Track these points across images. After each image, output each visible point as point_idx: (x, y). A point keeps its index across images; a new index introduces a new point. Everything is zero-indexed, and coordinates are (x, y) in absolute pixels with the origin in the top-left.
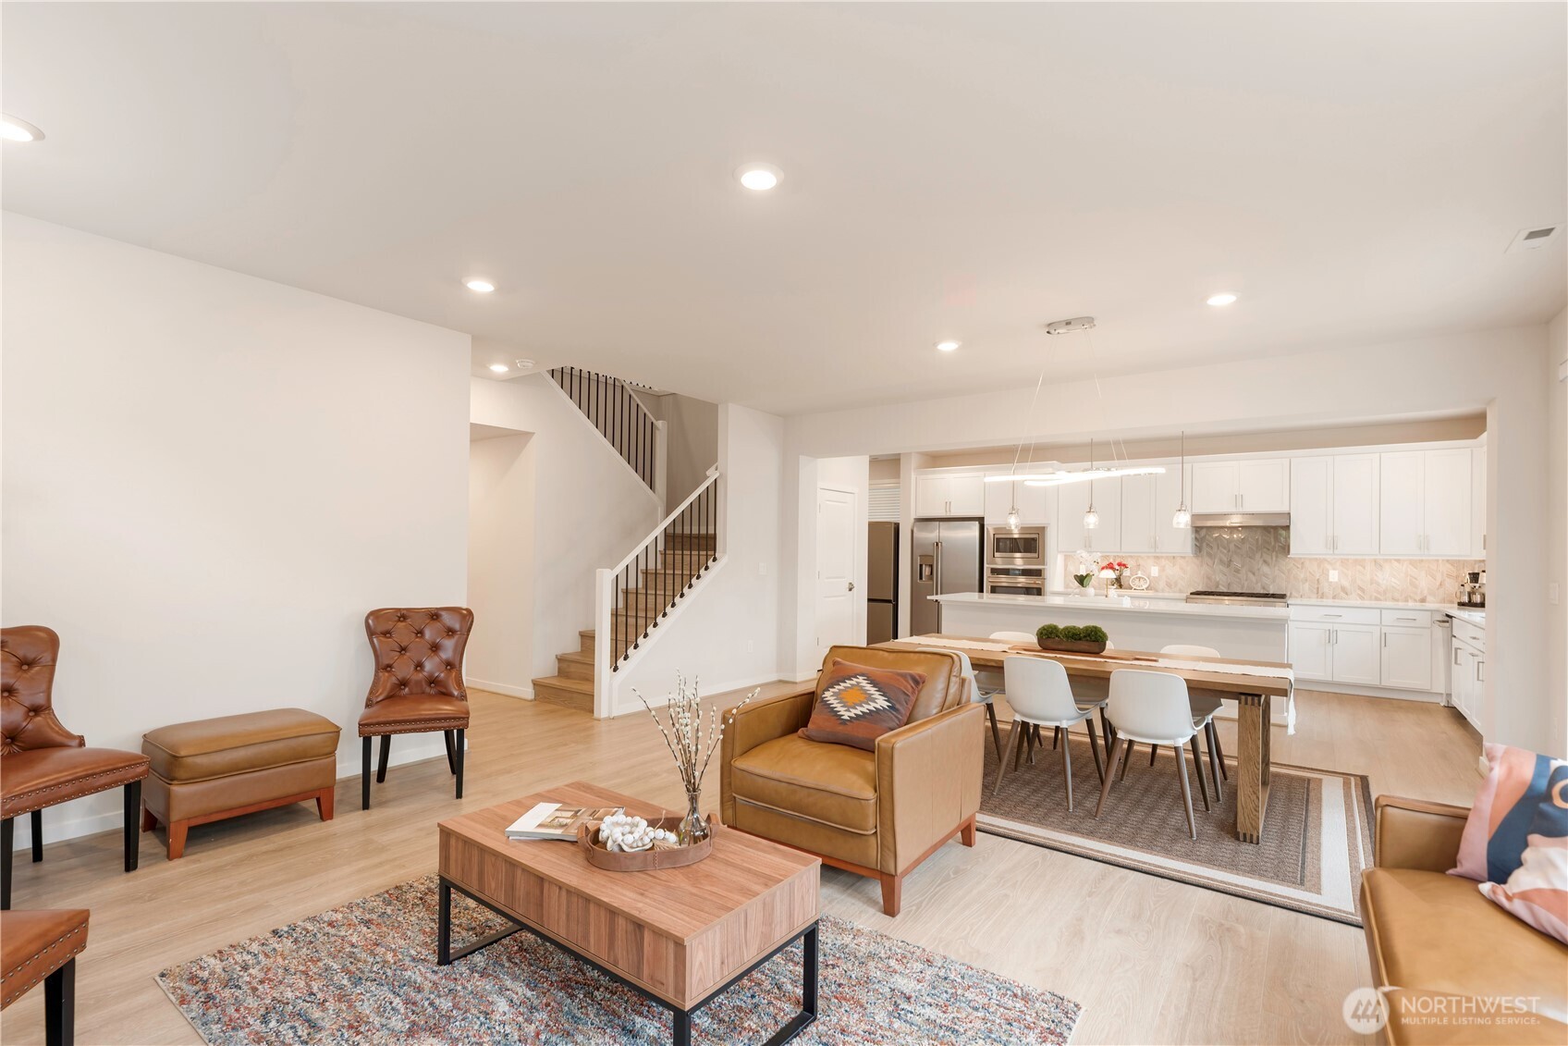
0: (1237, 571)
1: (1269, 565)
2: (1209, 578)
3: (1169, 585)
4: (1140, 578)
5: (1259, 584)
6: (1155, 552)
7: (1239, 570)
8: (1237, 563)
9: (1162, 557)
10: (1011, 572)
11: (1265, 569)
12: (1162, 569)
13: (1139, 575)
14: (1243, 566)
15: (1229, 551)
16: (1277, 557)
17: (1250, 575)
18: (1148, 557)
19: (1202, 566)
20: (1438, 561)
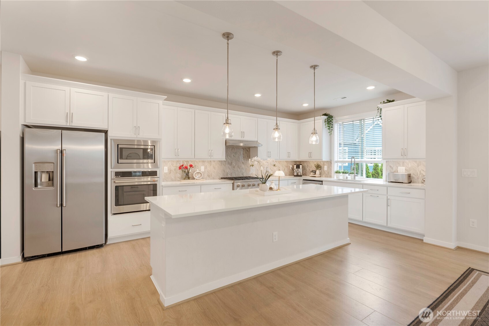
0: (234, 167)
1: (244, 164)
2: (224, 171)
3: (209, 176)
4: (198, 173)
5: (241, 173)
6: (211, 159)
7: (235, 167)
8: (234, 164)
9: (205, 161)
10: (133, 174)
11: (243, 166)
12: (206, 168)
13: (198, 171)
14: (236, 165)
15: (231, 158)
16: (246, 160)
17: (238, 169)
18: (199, 161)
19: (221, 165)
20: (284, 161)
